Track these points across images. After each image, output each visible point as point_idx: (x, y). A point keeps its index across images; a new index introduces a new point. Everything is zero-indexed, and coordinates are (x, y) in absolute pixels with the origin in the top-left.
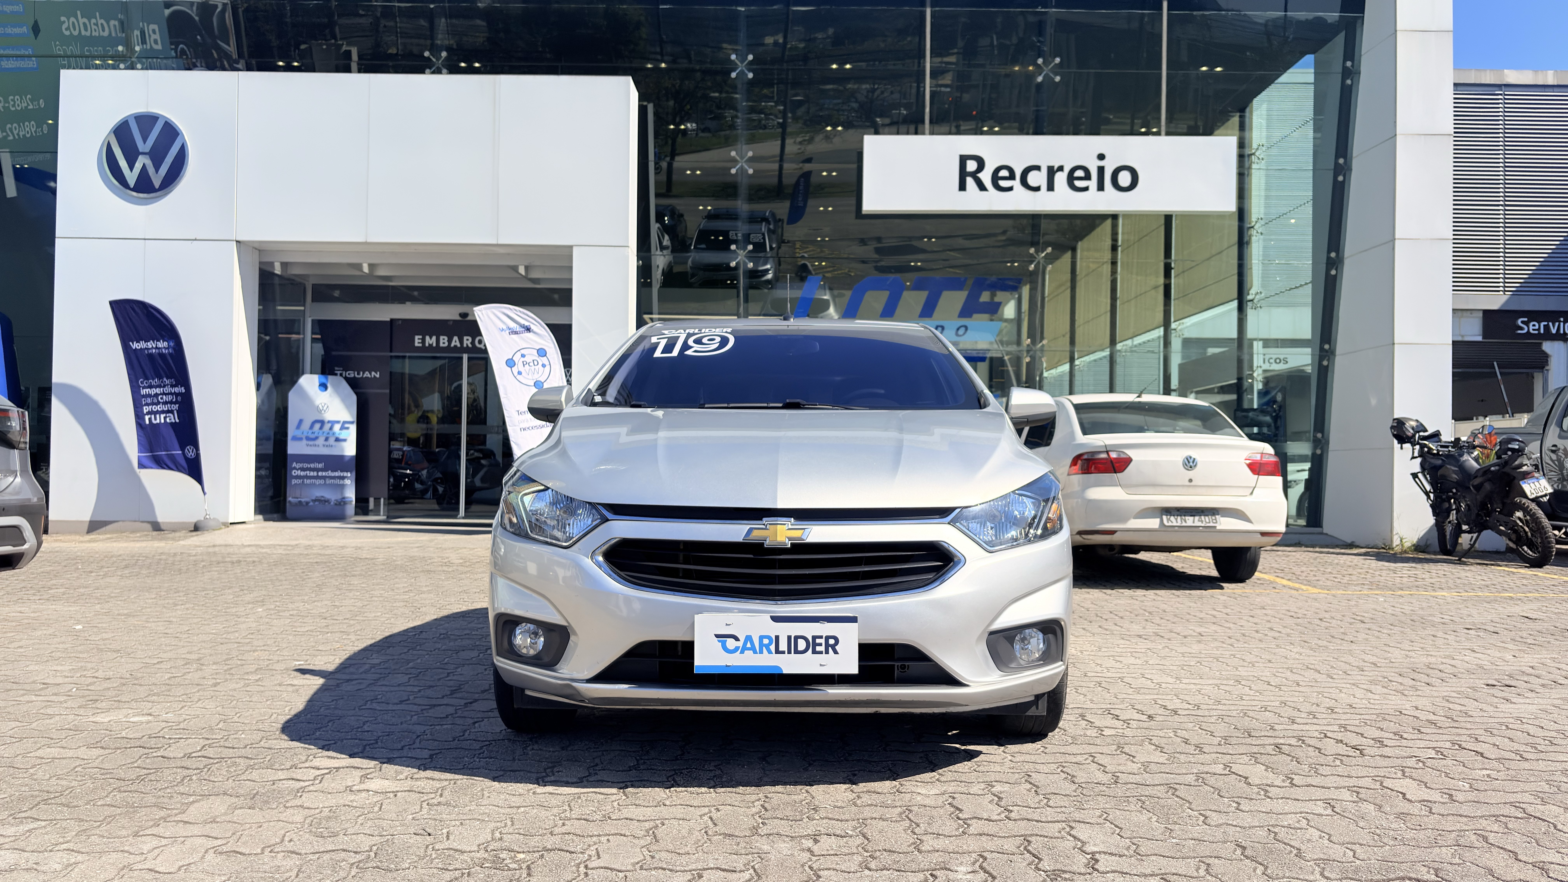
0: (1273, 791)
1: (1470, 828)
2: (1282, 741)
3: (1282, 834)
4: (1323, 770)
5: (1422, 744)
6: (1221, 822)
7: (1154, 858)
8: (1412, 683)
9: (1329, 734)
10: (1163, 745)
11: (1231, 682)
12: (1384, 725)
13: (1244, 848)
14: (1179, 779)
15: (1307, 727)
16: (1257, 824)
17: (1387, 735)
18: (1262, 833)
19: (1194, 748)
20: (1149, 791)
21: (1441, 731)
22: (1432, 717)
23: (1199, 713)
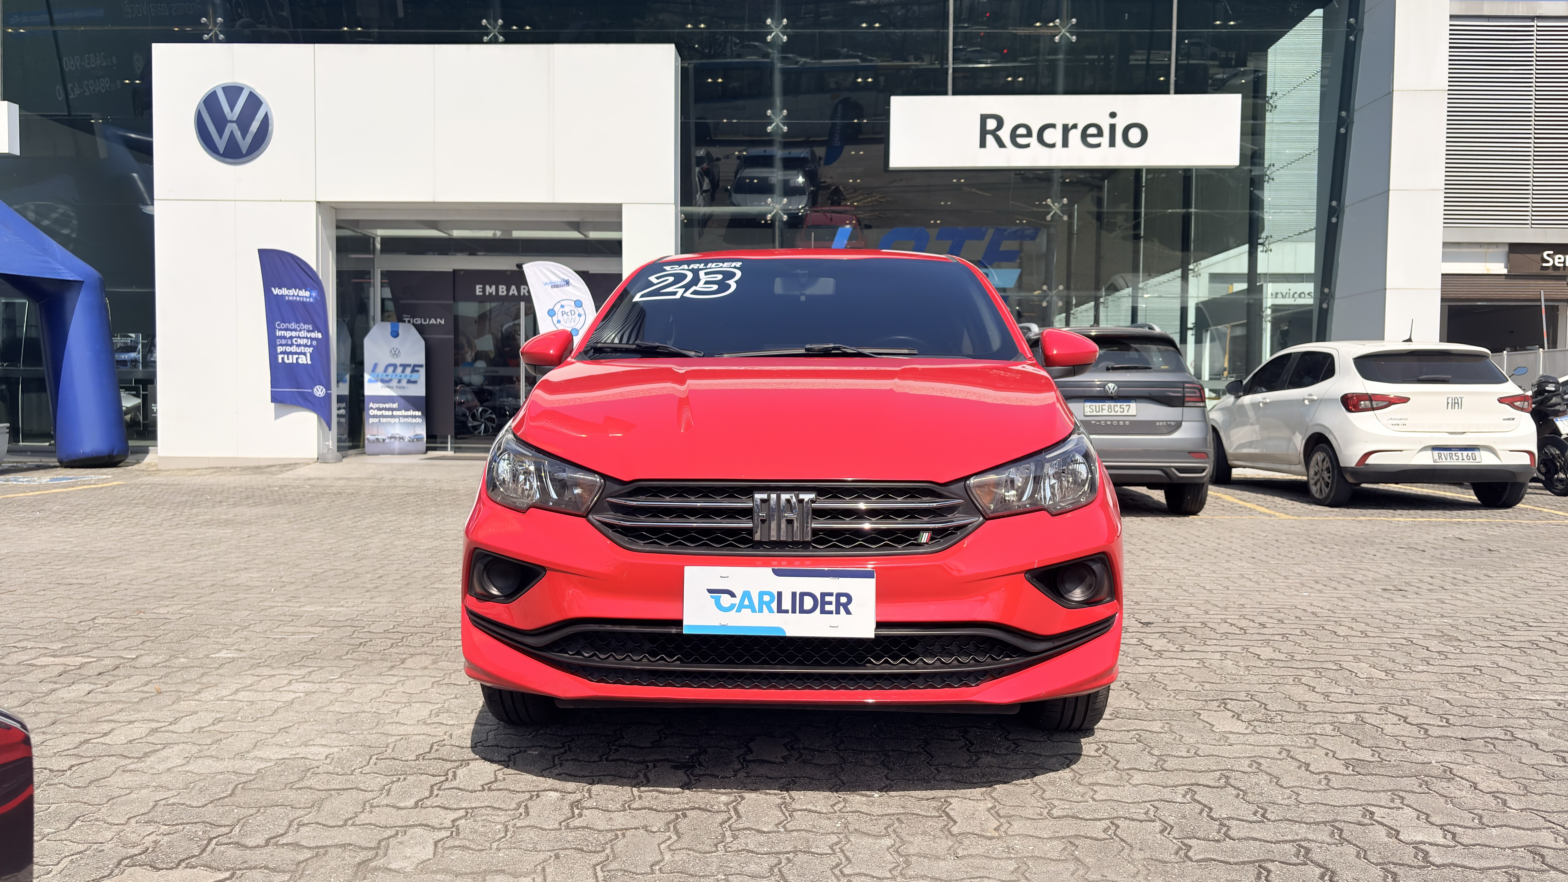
16: (1145, 672)
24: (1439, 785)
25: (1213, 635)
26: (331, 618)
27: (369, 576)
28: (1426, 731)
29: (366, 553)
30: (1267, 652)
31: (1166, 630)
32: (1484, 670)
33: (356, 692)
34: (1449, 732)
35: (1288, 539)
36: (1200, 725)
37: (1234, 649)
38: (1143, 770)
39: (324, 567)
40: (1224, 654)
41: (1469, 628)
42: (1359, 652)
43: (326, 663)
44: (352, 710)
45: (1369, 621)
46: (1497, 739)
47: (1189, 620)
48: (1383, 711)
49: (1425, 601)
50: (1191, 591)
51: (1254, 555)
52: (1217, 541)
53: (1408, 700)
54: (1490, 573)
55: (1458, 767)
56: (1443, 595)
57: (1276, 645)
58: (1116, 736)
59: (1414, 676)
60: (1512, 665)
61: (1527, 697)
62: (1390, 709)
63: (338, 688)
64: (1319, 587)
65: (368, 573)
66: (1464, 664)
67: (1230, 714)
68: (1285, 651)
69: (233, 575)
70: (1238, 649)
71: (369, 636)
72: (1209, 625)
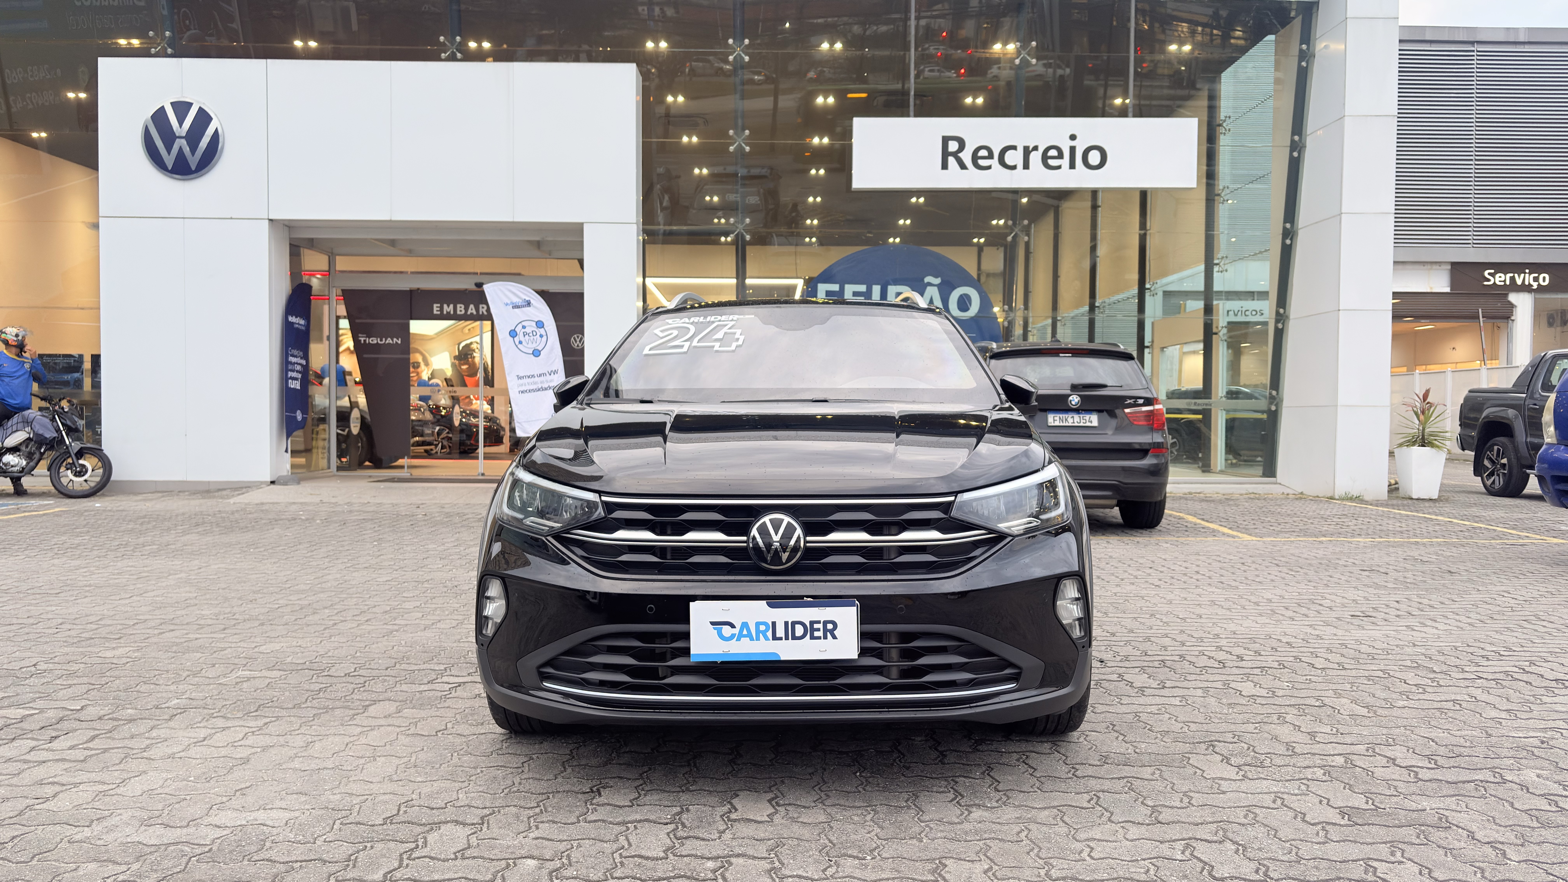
0: (1148, 691)
2: (1168, 658)
3: (1144, 717)
4: (1189, 677)
9: (1206, 653)
12: (1251, 646)
13: (1114, 726)
15: (1192, 648)
18: (1131, 716)
22: (1293, 640)
24: (1437, 835)
25: (1192, 669)
26: (289, 660)
27: (327, 611)
28: (1416, 773)
29: (324, 585)
30: (1248, 688)
31: (1146, 664)
32: (1464, 705)
33: (317, 745)
34: (1438, 774)
35: (1254, 562)
36: (1191, 770)
37: (1215, 685)
38: (1139, 823)
39: (280, 602)
40: (1206, 690)
41: (1442, 658)
42: (1339, 687)
43: (284, 713)
44: (313, 766)
45: (1345, 651)
46: (1487, 782)
47: (1166, 653)
48: (1370, 753)
49: (1395, 628)
50: (1165, 620)
51: (1223, 579)
52: (1185, 564)
53: (1394, 740)
54: (1454, 597)
55: (1454, 814)
56: (1412, 622)
57: (1255, 680)
58: (1107, 784)
59: (1396, 712)
60: (1491, 699)
61: (1510, 734)
62: (1377, 750)
63: (299, 741)
64: (1290, 614)
65: (326, 608)
66: (1443, 698)
67: (1220, 758)
68: (1265, 686)
69: (183, 612)
70: (1219, 685)
71: (330, 680)
72: (1188, 658)
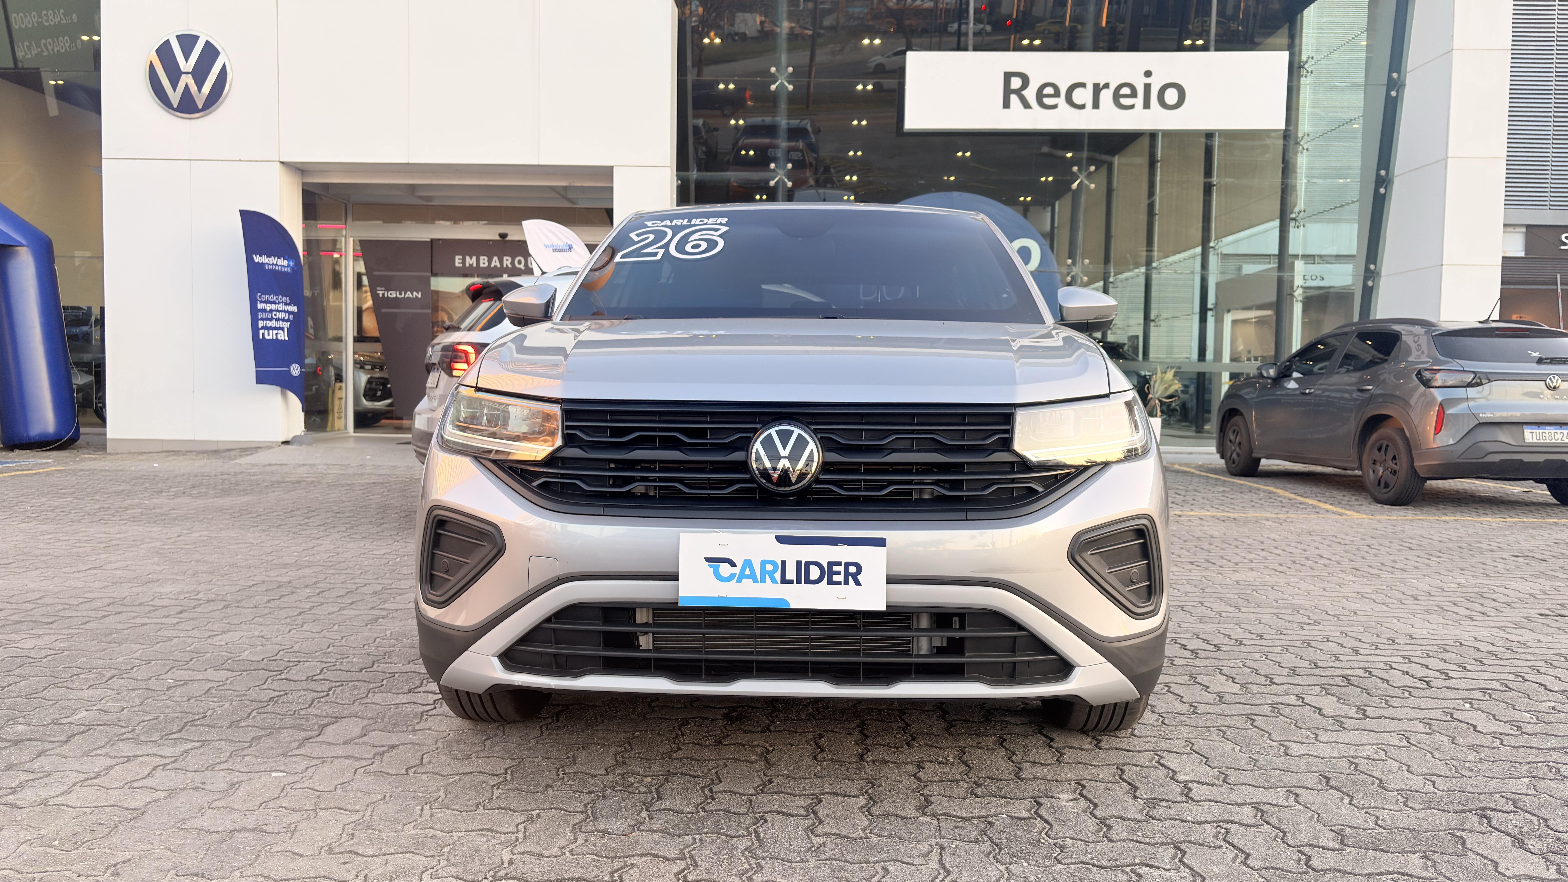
1: (1542, 760)
5: (1487, 676)
6: (1302, 752)
7: (1243, 787)
8: (1468, 613)
10: (1234, 676)
11: (1290, 611)
14: (1256, 710)
16: (1337, 755)
17: (1451, 667)
19: (1264, 679)
20: (1228, 721)
21: (1502, 663)
23: (1263, 642)
